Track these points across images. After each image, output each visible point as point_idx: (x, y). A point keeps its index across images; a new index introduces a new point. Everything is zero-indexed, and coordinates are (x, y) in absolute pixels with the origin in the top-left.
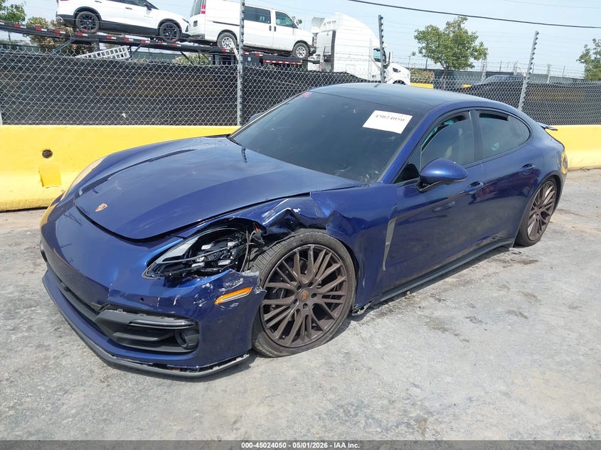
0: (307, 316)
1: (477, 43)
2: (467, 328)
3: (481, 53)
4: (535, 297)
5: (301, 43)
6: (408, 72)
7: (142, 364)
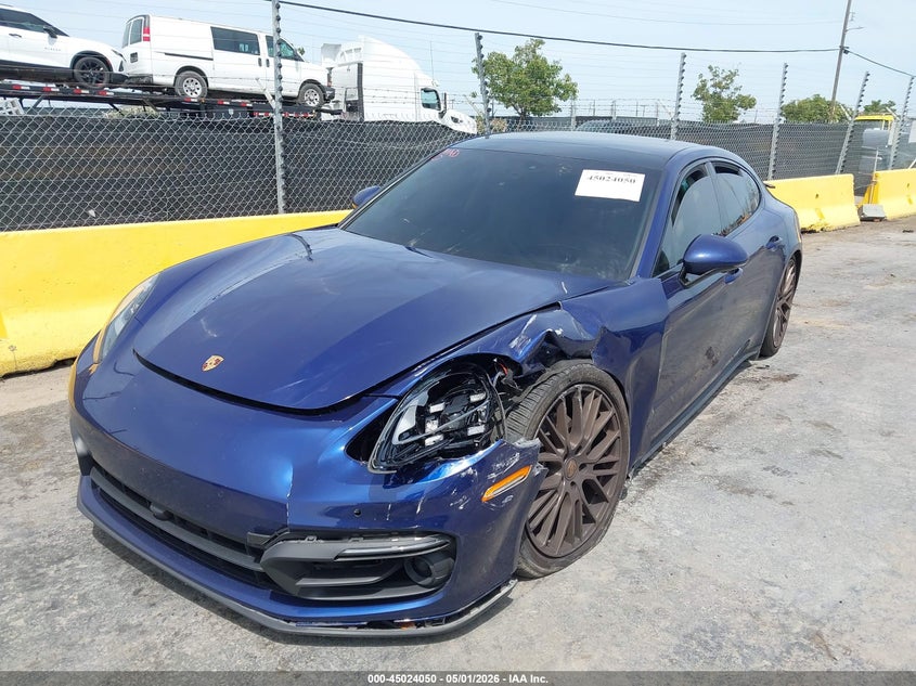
0: (577, 501)
1: (560, 77)
2: (775, 483)
3: (568, 91)
4: (829, 426)
5: (311, 83)
6: (473, 121)
7: (347, 627)
